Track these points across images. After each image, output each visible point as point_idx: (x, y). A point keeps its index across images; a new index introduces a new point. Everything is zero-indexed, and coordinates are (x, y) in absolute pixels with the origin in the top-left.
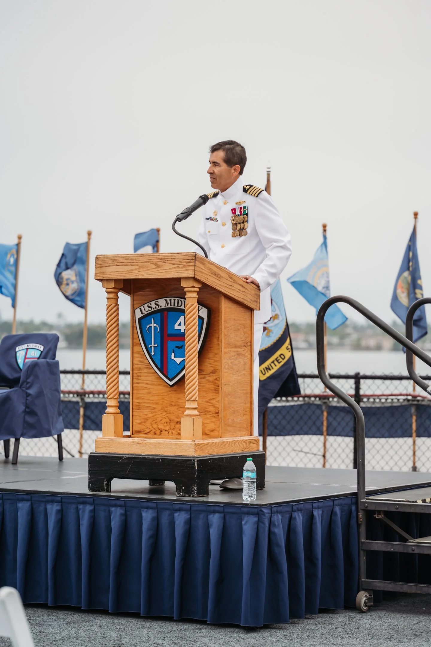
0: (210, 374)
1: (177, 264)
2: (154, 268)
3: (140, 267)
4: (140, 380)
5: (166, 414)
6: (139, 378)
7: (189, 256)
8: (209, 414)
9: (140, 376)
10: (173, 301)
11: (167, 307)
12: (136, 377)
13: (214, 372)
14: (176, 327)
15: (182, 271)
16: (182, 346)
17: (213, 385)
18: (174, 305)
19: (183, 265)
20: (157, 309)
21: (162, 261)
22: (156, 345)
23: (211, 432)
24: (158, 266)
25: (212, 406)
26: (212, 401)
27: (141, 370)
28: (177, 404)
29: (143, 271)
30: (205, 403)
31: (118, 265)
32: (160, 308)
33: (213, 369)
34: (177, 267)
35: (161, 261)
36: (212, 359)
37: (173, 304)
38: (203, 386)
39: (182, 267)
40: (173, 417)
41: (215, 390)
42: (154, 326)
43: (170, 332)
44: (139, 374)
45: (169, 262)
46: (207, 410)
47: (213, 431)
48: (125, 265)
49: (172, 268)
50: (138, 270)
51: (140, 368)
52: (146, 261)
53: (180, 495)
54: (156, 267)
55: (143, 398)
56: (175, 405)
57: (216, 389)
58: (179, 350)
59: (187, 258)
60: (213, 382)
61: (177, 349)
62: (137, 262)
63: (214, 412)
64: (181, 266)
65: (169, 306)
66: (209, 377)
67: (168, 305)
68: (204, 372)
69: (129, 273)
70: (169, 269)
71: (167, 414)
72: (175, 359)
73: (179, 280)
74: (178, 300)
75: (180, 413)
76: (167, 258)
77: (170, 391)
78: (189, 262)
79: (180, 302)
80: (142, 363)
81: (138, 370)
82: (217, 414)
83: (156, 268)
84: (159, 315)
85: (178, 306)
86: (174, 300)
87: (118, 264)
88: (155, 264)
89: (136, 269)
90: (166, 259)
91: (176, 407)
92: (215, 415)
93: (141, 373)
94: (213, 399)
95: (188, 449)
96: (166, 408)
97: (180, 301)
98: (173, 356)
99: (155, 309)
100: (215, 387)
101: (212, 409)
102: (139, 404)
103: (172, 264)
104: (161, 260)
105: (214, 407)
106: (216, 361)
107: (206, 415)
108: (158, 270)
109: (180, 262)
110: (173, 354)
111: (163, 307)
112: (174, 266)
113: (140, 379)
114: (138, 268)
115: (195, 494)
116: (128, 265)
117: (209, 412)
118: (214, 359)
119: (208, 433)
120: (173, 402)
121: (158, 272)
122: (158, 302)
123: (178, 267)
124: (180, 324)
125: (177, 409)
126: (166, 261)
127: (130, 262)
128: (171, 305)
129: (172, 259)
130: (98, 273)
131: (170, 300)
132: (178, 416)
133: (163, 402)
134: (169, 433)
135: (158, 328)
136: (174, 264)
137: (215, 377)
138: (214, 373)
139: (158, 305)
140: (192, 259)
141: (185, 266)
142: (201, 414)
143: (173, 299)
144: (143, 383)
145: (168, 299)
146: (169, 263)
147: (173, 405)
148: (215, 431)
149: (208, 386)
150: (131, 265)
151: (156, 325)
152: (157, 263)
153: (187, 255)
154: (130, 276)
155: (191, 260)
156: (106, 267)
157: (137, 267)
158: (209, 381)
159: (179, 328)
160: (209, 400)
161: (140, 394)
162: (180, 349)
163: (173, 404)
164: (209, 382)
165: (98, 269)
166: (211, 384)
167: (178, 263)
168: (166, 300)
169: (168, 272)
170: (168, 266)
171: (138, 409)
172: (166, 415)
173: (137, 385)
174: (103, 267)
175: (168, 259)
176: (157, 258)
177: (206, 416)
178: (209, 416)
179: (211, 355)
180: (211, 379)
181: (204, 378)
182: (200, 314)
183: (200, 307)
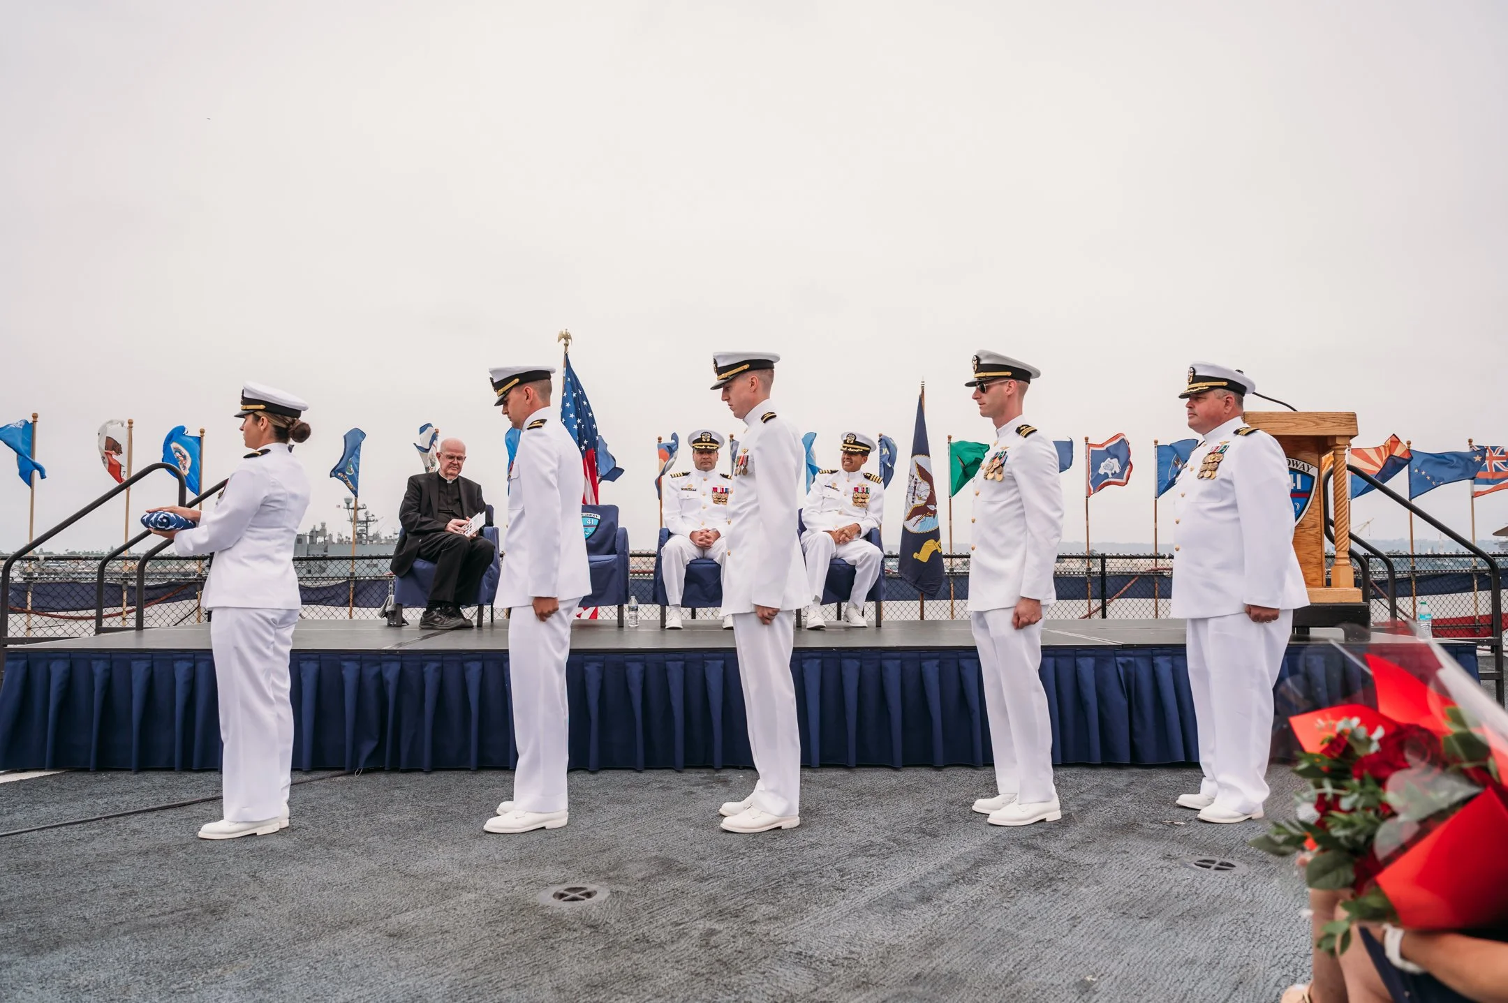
1: (1339, 422)
2: (1311, 426)
3: (1297, 425)
7: (1350, 415)
13: (1315, 526)
15: (1344, 428)
19: (1344, 423)
21: (1322, 419)
23: (1315, 581)
24: (1317, 424)
25: (1315, 557)
29: (1300, 428)
30: (1308, 555)
31: (1271, 422)
33: (1314, 523)
34: (1339, 425)
36: (1312, 514)
39: (1344, 426)
41: (1318, 543)
46: (1309, 561)
47: (1317, 580)
49: (1334, 426)
54: (1314, 425)
59: (1348, 417)
60: (1315, 535)
63: (1318, 563)
64: (1342, 424)
66: (1311, 530)
68: (1304, 526)
70: (1331, 427)
73: (1334, 437)
78: (1351, 421)
82: (1321, 565)
88: (1314, 422)
89: (1291, 427)
90: (1325, 418)
94: (1316, 550)
95: (1355, 596)
100: (1317, 539)
101: (1314, 560)
103: (1333, 422)
108: (1317, 427)
112: (1336, 424)
114: (1295, 425)
117: (1312, 562)
118: (1315, 514)
121: (1318, 429)
126: (1325, 420)
129: (1332, 417)
136: (1335, 422)
137: (1317, 531)
140: (1353, 417)
141: (1346, 425)
146: (1330, 421)
149: (1309, 539)
152: (1315, 420)
153: (1348, 415)
155: (1353, 419)
157: (1293, 425)
158: (1310, 535)
160: (1312, 551)
166: (1313, 537)
169: (1330, 429)
170: (1328, 424)
175: (1328, 418)
176: (1314, 416)
178: (1312, 566)
179: (1311, 511)
180: (1312, 533)
181: (1304, 532)
182: (1310, 473)
183: (1310, 466)
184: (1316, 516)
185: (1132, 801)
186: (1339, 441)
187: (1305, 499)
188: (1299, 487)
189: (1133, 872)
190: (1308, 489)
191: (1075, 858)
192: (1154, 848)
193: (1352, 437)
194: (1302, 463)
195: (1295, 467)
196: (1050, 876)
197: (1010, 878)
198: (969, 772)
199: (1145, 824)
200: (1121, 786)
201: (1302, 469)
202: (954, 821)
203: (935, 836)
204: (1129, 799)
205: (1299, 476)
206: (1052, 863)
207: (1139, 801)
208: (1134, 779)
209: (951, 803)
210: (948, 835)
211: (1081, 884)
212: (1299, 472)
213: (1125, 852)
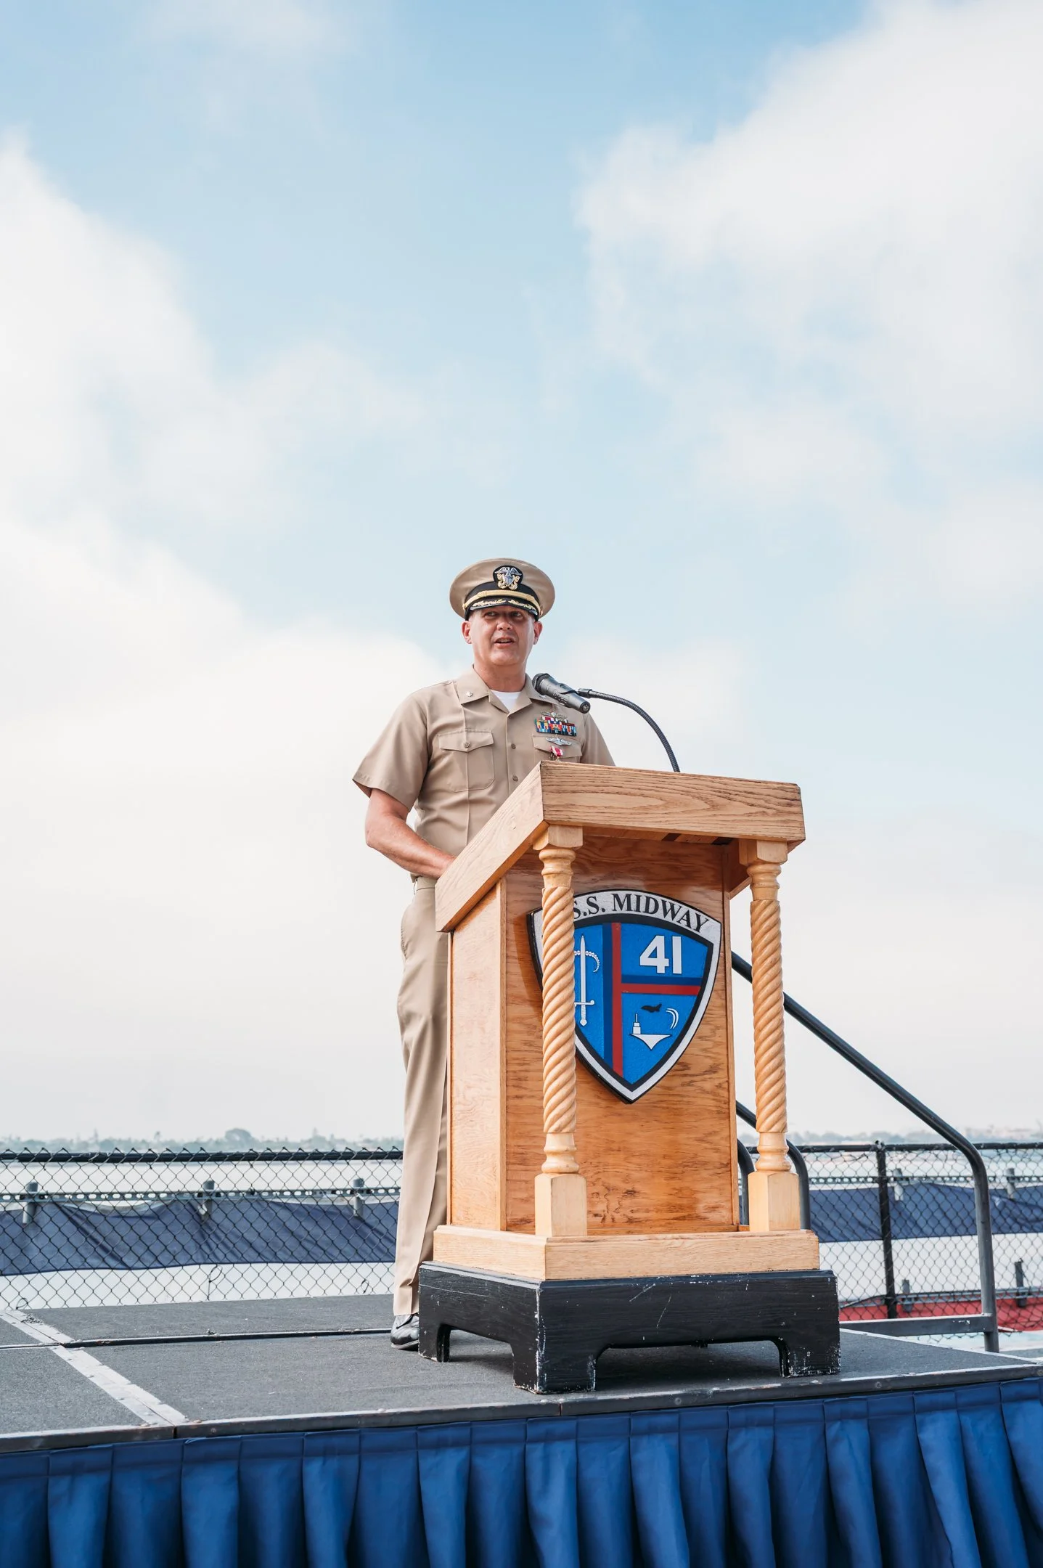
0: (706, 1072)
1: (760, 806)
2: (704, 809)
3: (668, 804)
4: (525, 1089)
5: (596, 1174)
6: (524, 1084)
7: (788, 790)
8: (706, 1169)
9: (526, 1079)
10: (633, 899)
11: (619, 911)
12: (515, 1082)
13: (713, 1070)
14: (645, 960)
15: (774, 822)
16: (660, 1005)
17: (714, 1099)
18: (638, 910)
19: (775, 809)
20: (592, 915)
21: (722, 794)
22: (592, 1003)
23: (710, 1212)
24: (714, 806)
25: (712, 1149)
26: (710, 1138)
27: (528, 1064)
28: (625, 1148)
29: (677, 813)
30: (696, 1143)
31: (606, 791)
32: (600, 913)
33: (710, 1062)
34: (760, 812)
35: (719, 794)
36: (707, 1038)
37: (634, 906)
38: (688, 1102)
39: (774, 815)
40: (614, 1182)
41: (719, 1112)
42: (587, 957)
43: (628, 970)
44: (523, 1074)
45: (739, 798)
46: (699, 1158)
47: (716, 1209)
48: (626, 794)
49: (750, 814)
50: (662, 809)
51: (524, 1059)
52: (682, 791)
53: (800, 1373)
54: (708, 807)
55: (533, 1134)
56: (619, 1150)
57: (719, 1109)
58: (651, 1014)
59: (782, 793)
60: (713, 1093)
61: (646, 1013)
62: (658, 789)
63: (717, 1165)
64: (769, 811)
65: (624, 911)
66: (703, 1080)
67: (621, 908)
68: (689, 1069)
69: (639, 814)
70: (744, 815)
71: (599, 1172)
72: (641, 1037)
73: (752, 843)
74: (648, 899)
75: (632, 1170)
76: (735, 788)
77: (605, 1116)
78: (790, 805)
79: (652, 903)
80: (531, 1045)
81: (520, 1064)
82: (724, 1169)
83: (708, 810)
84: (598, 930)
85: (647, 911)
86: (638, 897)
87: (606, 789)
88: (706, 800)
89: (657, 807)
90: (731, 792)
91: (622, 1155)
92: (719, 1171)
93: (527, 1071)
94: (715, 1132)
95: (802, 1253)
96: (596, 1157)
97: (652, 901)
98: (637, 1030)
99: (589, 916)
100: (718, 1104)
101: (713, 1157)
102: (524, 1151)
103: (748, 804)
104: (720, 792)
105: (717, 1150)
106: (719, 1045)
107: (697, 1172)
108: (715, 815)
109: (766, 801)
110: (637, 1024)
111: (609, 911)
112: (754, 810)
113: (524, 1086)
114: (663, 805)
115: (838, 1366)
116: (634, 795)
117: (705, 1163)
118: (713, 1038)
119: (703, 1215)
120: (613, 1142)
121: (715, 818)
122: (595, 898)
123: (764, 812)
124: (654, 955)
125: (625, 1159)
126: (731, 796)
127: (639, 789)
128: (629, 908)
129: (745, 792)
130: (553, 806)
131: (628, 896)
132: (628, 1176)
133: (587, 1142)
134: (604, 1219)
135: (598, 961)
136: (752, 805)
137: (717, 1082)
138: (715, 1072)
139: (595, 906)
140: (793, 798)
141: (779, 813)
142: (686, 1168)
143: (633, 895)
144: (533, 1097)
145: (622, 894)
146: (740, 801)
147: (613, 1151)
148: (720, 1210)
149: (699, 1101)
150: (642, 795)
151: (591, 954)
152: (709, 797)
153: (783, 789)
154: (642, 821)
155: (793, 800)
156: (574, 792)
157: (661, 803)
158: (704, 1091)
159: (652, 962)
160: (705, 1134)
161: (526, 1124)
162: (655, 1013)
163: (615, 1146)
164: (702, 1093)
165: (551, 795)
166: (708, 1098)
167: (762, 802)
168: (616, 896)
169: (740, 821)
170: (739, 808)
171: (521, 1164)
172: (596, 1176)
173: (517, 1102)
174: (565, 792)
175: (737, 792)
176: (707, 786)
177: (699, 1174)
178: (705, 1174)
179: (706, 1030)
180: (708, 1086)
181: (690, 1084)
182: (702, 933)
183: (703, 918)
184: (717, 1044)
186: (763, 852)
187: (694, 999)
188: (677, 969)
190: (699, 973)
193: (791, 844)
194: (685, 909)
195: (668, 918)
201: (683, 924)
205: (677, 941)
212: (678, 930)
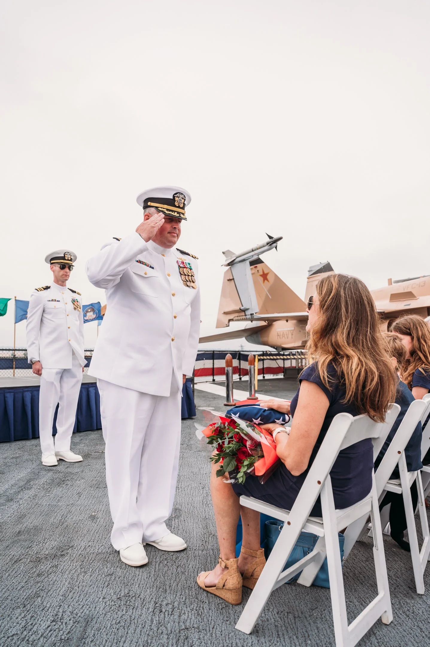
185: (84, 446)
189: (95, 472)
191: (70, 471)
192: (99, 462)
196: (63, 479)
197: (46, 484)
198: (8, 444)
199: (92, 454)
200: (78, 441)
202: (10, 466)
203: (3, 474)
204: (83, 445)
206: (61, 475)
207: (87, 446)
208: (82, 438)
209: (5, 458)
210: (9, 472)
211: (76, 480)
213: (89, 465)
